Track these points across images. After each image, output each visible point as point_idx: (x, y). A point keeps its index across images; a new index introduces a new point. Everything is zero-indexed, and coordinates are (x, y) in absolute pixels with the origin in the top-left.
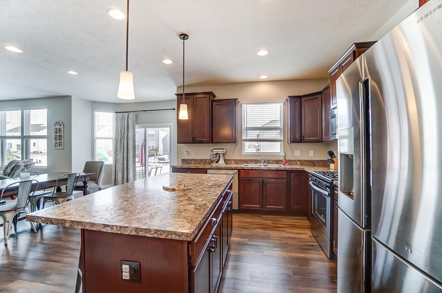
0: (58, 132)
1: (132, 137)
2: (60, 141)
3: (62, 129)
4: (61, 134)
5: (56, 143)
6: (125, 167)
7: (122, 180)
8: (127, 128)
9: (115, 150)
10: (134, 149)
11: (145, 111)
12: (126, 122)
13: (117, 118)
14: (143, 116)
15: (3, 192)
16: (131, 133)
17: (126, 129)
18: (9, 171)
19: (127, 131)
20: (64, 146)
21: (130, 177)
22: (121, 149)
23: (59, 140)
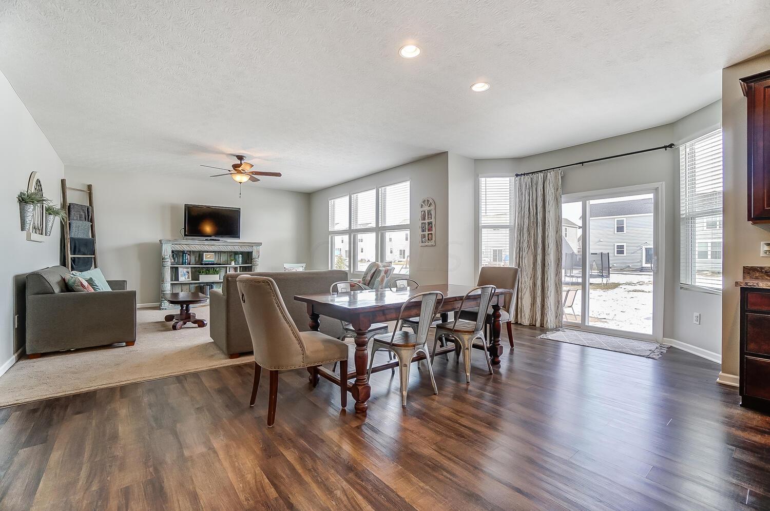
0: (427, 218)
1: (554, 221)
2: (429, 233)
3: (433, 212)
4: (431, 221)
5: (424, 236)
6: (539, 283)
7: (531, 309)
8: (542, 203)
9: (518, 249)
10: (557, 247)
11: (582, 163)
12: (540, 193)
13: (520, 186)
14: (578, 176)
15: (402, 309)
16: (551, 212)
17: (541, 206)
18: (369, 279)
19: (542, 210)
20: (435, 241)
21: (549, 304)
22: (529, 247)
23: (429, 230)
